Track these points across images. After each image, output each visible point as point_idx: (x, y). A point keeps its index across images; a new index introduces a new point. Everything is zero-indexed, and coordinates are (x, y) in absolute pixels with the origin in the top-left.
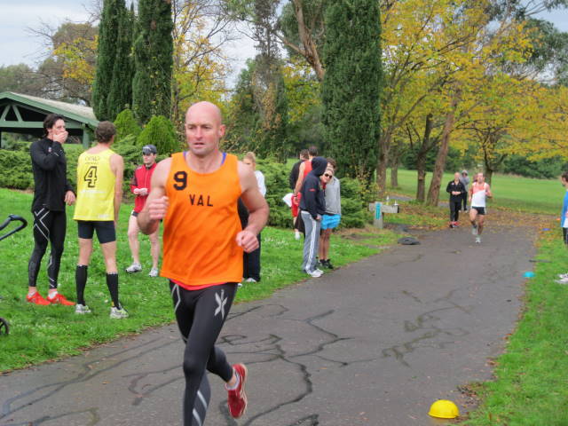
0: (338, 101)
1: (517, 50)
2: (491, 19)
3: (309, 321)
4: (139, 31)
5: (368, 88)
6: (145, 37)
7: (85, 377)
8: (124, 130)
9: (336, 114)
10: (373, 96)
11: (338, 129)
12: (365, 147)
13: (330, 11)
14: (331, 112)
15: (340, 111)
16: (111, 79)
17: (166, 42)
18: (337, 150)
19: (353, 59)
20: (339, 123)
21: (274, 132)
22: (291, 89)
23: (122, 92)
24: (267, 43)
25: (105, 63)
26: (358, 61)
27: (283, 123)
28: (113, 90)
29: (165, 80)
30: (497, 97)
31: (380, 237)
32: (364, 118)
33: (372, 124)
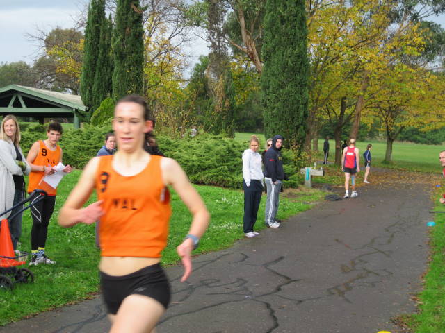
0: (274, 88)
1: (412, 46)
2: (392, 22)
3: (266, 265)
4: (117, 36)
5: (298, 77)
6: (122, 40)
7: (98, 317)
8: (107, 114)
9: (272, 97)
10: (302, 85)
11: (275, 110)
12: (296, 124)
13: (267, 18)
14: (270, 98)
15: (276, 96)
16: (95, 73)
17: (138, 44)
18: (274, 126)
19: (286, 55)
20: (276, 105)
21: (225, 113)
22: (236, 79)
23: (103, 83)
24: (217, 44)
25: (90, 61)
26: (290, 57)
27: (231, 106)
28: (96, 83)
29: (138, 74)
30: (397, 83)
31: (310, 195)
32: (295, 102)
33: (301, 106)
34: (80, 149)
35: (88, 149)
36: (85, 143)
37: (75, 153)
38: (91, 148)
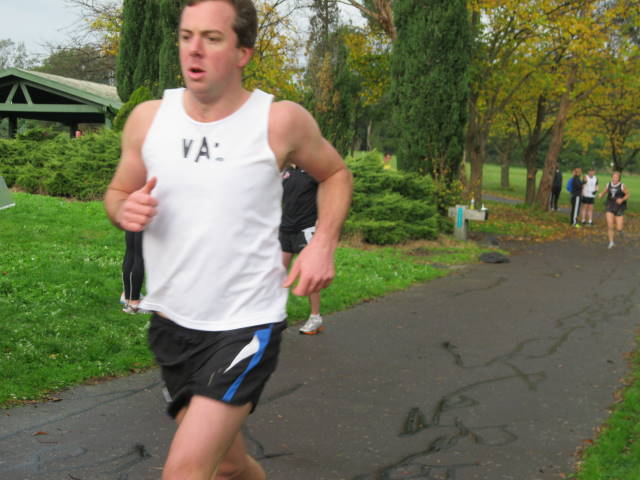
0: (411, 74)
5: (451, 57)
9: (407, 89)
10: (458, 69)
11: (412, 111)
12: (447, 134)
14: (403, 89)
15: (414, 89)
16: (138, 50)
18: (409, 137)
19: (432, 20)
20: (413, 102)
21: (331, 114)
25: (131, 29)
28: (140, 64)
30: (622, 75)
32: (444, 97)
33: (455, 105)
34: (85, 167)
35: (99, 167)
36: (94, 158)
37: (78, 174)
38: (103, 166)
